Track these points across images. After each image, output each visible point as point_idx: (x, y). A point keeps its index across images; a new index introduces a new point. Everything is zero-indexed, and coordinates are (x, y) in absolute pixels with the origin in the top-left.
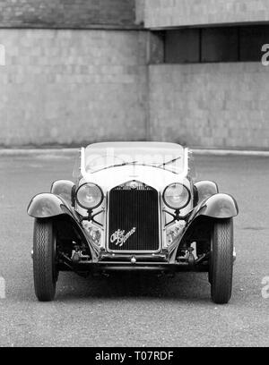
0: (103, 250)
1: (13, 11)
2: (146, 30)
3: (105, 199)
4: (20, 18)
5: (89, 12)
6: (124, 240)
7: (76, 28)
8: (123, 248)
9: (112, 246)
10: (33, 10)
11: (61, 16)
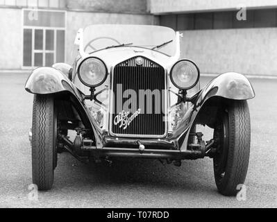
0: (105, 133)
1: (90, 4)
2: (152, 15)
3: (109, 76)
4: (93, 7)
5: (125, 6)
6: (128, 123)
7: (119, 12)
8: (126, 131)
9: (116, 129)
10: (99, 4)
11: (112, 7)
